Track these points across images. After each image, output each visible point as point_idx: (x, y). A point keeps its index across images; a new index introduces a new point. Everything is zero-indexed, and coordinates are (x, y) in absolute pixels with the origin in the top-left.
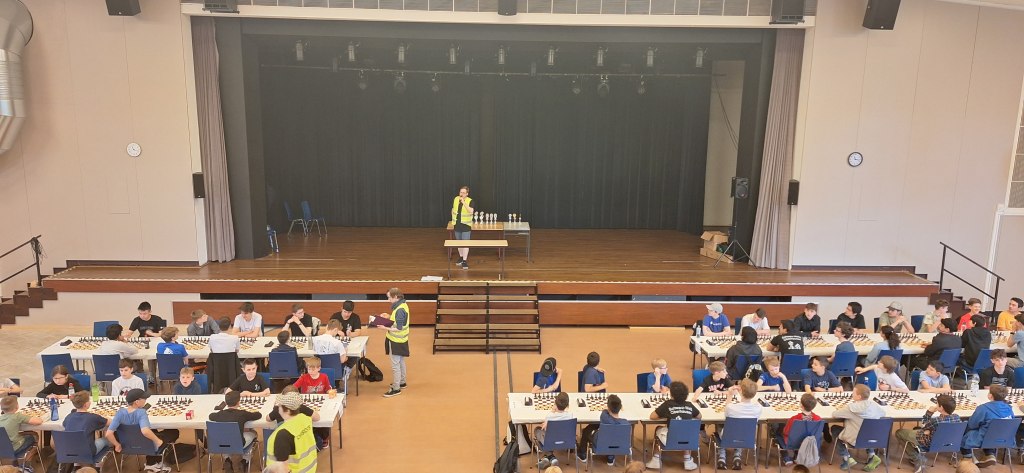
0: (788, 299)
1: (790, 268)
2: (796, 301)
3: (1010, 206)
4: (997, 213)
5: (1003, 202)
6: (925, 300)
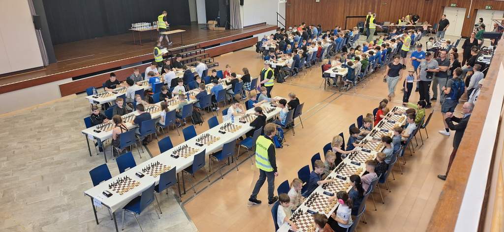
0: (252, 36)
1: (242, 28)
2: (254, 36)
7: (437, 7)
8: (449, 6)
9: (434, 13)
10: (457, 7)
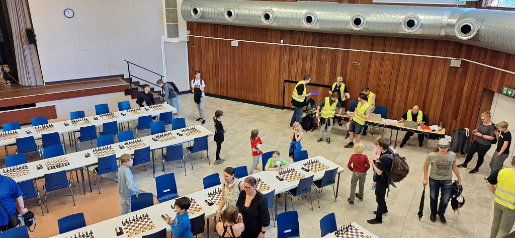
0: (34, 104)
1: (44, 84)
3: (168, 37)
4: (162, 41)
5: (164, 35)
6: (123, 93)
7: (474, 89)
8: (500, 92)
9: (468, 99)
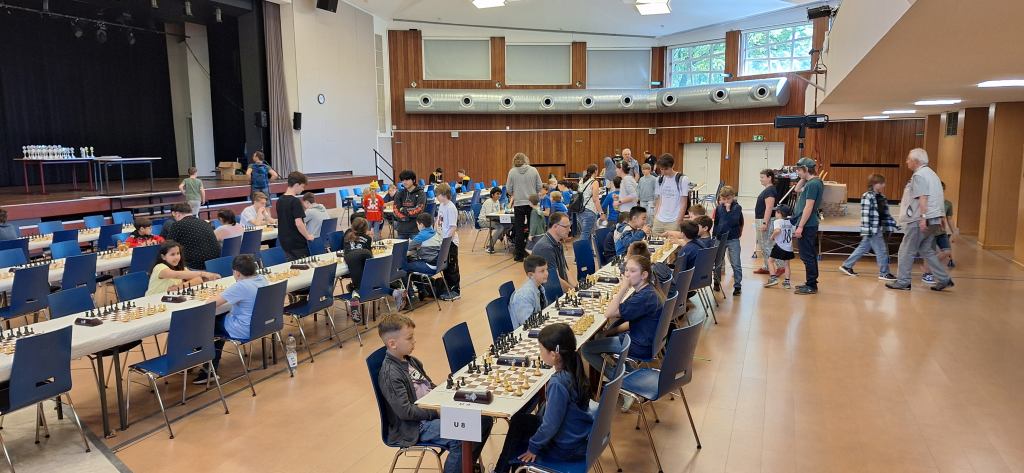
3: (380, 132)
5: (378, 129)
7: (672, 145)
8: (692, 142)
10: (704, 142)
